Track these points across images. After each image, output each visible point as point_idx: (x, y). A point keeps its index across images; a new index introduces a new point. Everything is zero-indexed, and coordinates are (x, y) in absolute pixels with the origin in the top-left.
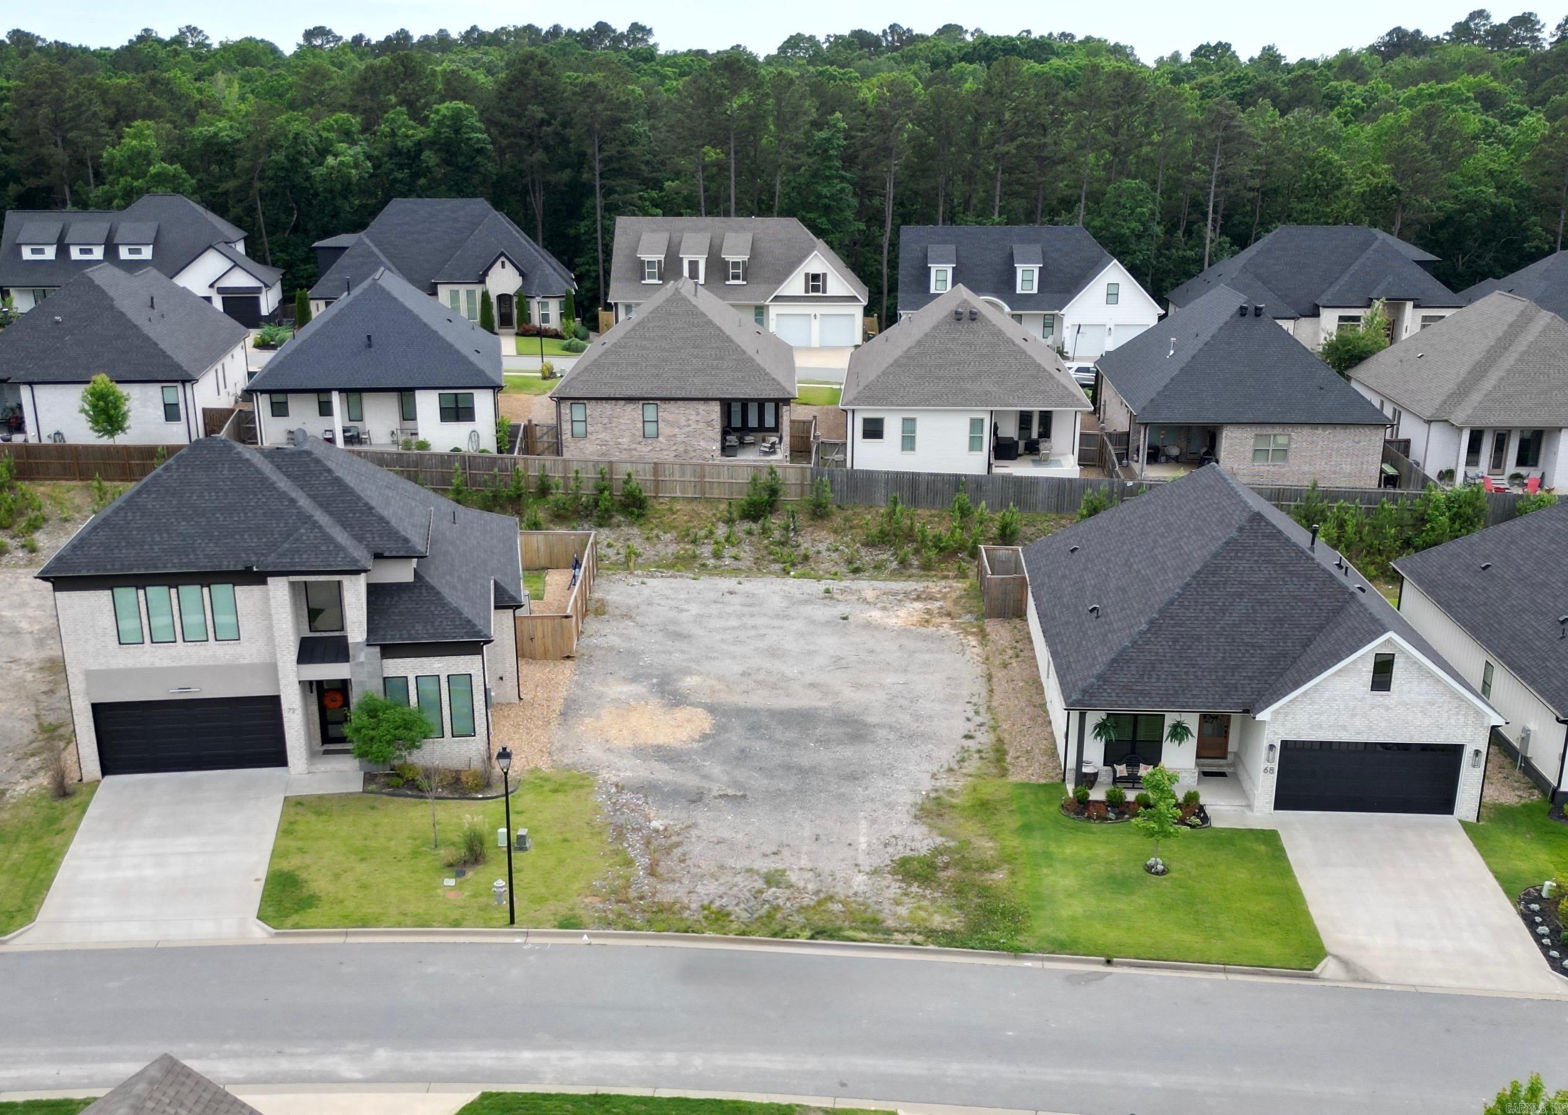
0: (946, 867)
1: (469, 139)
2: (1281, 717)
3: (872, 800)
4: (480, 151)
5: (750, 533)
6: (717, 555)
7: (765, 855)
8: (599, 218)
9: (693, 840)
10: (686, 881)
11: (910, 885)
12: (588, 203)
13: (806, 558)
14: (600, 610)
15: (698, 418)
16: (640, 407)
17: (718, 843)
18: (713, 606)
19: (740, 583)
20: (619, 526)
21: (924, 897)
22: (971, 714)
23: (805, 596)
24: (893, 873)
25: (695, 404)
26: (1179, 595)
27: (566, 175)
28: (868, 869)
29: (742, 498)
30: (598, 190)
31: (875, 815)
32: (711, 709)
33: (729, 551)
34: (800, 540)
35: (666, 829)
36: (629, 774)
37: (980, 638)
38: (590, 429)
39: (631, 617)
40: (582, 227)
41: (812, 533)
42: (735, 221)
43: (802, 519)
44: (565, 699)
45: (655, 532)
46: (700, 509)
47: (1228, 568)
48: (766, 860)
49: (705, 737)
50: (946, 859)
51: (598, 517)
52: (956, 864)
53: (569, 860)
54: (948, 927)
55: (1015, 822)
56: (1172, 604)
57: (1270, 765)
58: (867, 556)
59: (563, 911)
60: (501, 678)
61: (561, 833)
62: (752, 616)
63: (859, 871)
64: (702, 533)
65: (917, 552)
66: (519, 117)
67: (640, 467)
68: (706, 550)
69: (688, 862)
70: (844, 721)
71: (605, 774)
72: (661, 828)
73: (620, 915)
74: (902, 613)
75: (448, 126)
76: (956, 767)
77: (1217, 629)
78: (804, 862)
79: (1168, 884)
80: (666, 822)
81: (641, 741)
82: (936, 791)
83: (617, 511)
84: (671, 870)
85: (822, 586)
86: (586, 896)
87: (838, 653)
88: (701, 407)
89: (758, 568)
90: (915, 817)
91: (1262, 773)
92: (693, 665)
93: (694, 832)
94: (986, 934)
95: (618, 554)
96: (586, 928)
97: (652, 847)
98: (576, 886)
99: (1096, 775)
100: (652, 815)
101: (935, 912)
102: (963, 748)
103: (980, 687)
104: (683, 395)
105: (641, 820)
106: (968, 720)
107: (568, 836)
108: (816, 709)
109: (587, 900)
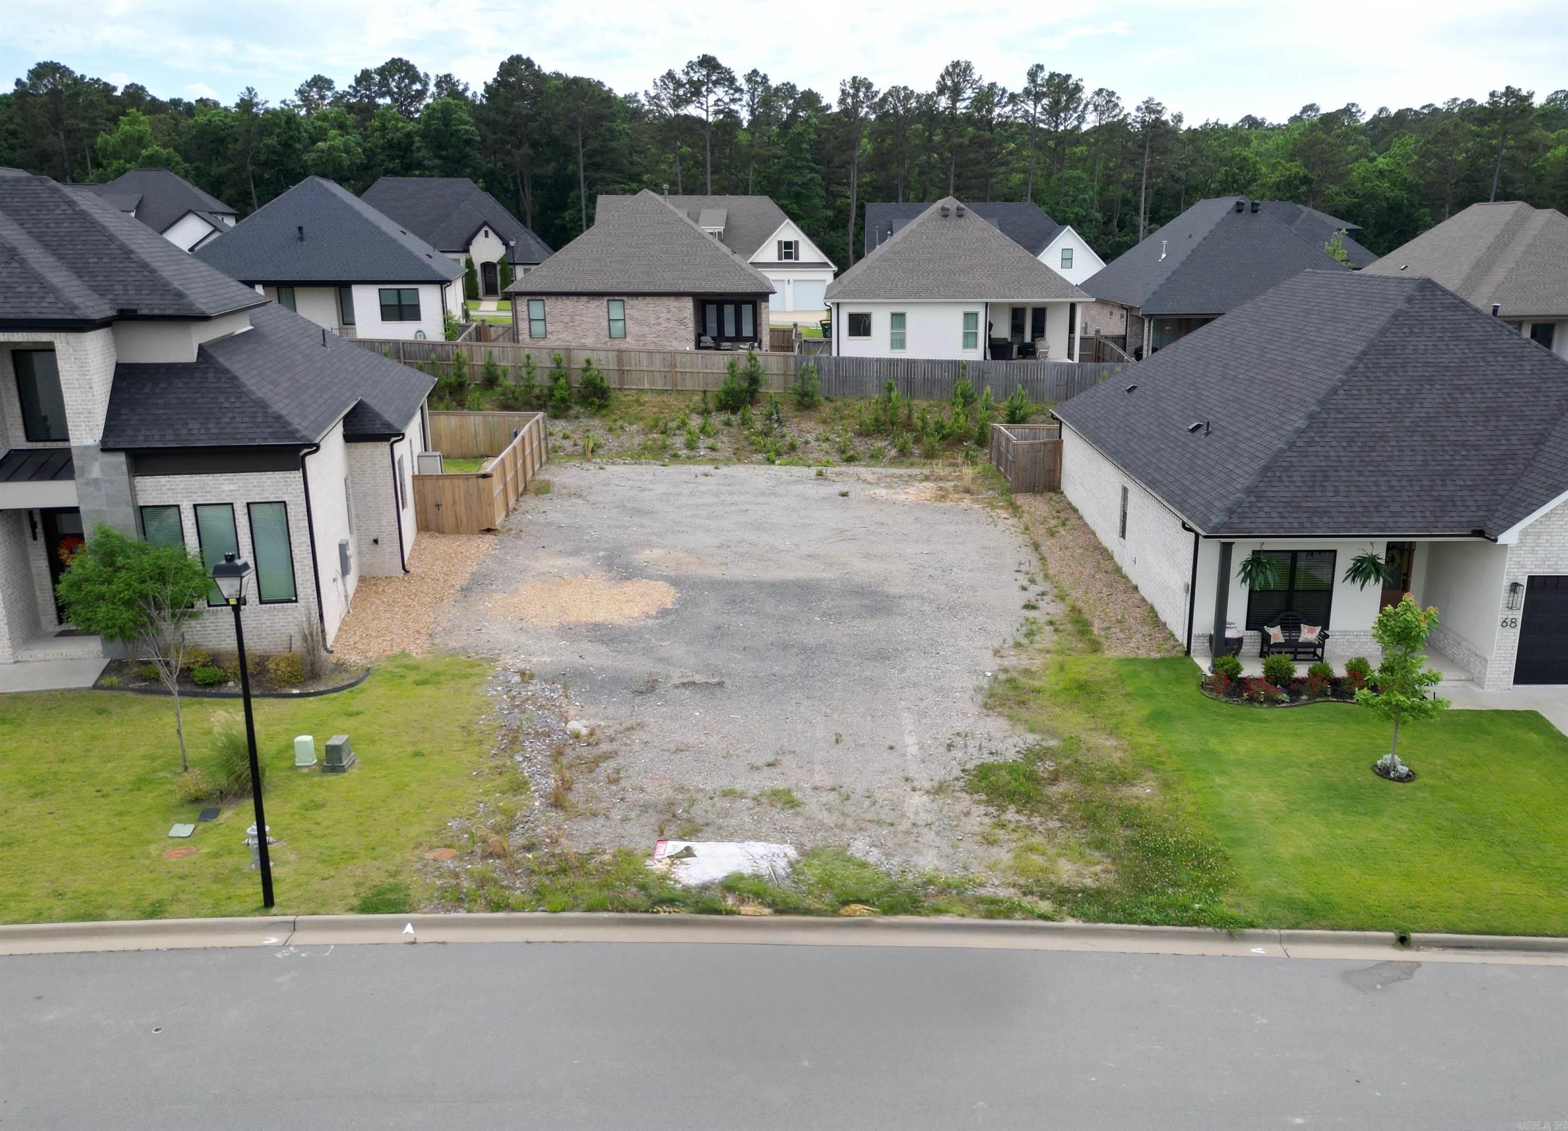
0: (1054, 779)
1: (458, 131)
2: (1530, 540)
3: (915, 685)
4: (468, 142)
5: (728, 424)
6: (691, 445)
7: (754, 768)
8: (584, 207)
9: (637, 748)
10: (616, 815)
11: (1002, 809)
12: (573, 194)
13: (793, 448)
14: (543, 489)
15: (670, 316)
16: (605, 304)
17: (678, 750)
18: (685, 486)
19: (716, 468)
20: (577, 418)
21: (1032, 829)
22: (1026, 583)
23: (794, 478)
24: (970, 789)
25: (665, 301)
26: (1344, 383)
27: (552, 167)
28: (927, 785)
29: (716, 388)
30: (582, 181)
31: (923, 705)
32: (675, 582)
33: (703, 442)
34: (785, 430)
35: (592, 734)
36: (547, 659)
37: (1010, 510)
38: (550, 328)
39: (581, 496)
40: (567, 215)
41: (799, 423)
42: (709, 199)
43: (786, 411)
44: (473, 574)
45: (619, 423)
46: (671, 400)
47: (1404, 347)
48: (757, 776)
49: (664, 612)
50: (1050, 765)
51: (554, 407)
52: (1069, 773)
53: (414, 786)
54: (1089, 882)
55: (1137, 710)
56: (1336, 393)
57: (1510, 615)
58: (861, 446)
59: (378, 878)
60: (376, 541)
61: (414, 743)
62: (731, 494)
63: (914, 790)
64: (673, 425)
65: (917, 441)
66: (505, 113)
67: (602, 355)
68: (678, 441)
69: (623, 783)
70: (857, 593)
71: (508, 660)
72: (584, 732)
73: (483, 882)
74: (912, 490)
75: (438, 119)
76: (1025, 641)
77: (1407, 423)
78: (820, 777)
79: (1427, 795)
80: (593, 722)
81: (572, 619)
82: (1006, 671)
83: (576, 403)
84: (592, 797)
85: (813, 471)
86: (431, 848)
87: (840, 526)
88: (672, 303)
89: (738, 456)
90: (985, 705)
91: (1499, 627)
92: (654, 538)
93: (638, 737)
94: (1164, 893)
95: (575, 445)
96: (413, 910)
97: (564, 761)
98: (415, 831)
99: (1240, 641)
100: (572, 713)
101: (1059, 855)
102: (1027, 620)
103: (1027, 555)
104: (652, 289)
105: (552, 721)
106: (1024, 589)
107: (425, 747)
108: (817, 580)
109: (429, 856)
